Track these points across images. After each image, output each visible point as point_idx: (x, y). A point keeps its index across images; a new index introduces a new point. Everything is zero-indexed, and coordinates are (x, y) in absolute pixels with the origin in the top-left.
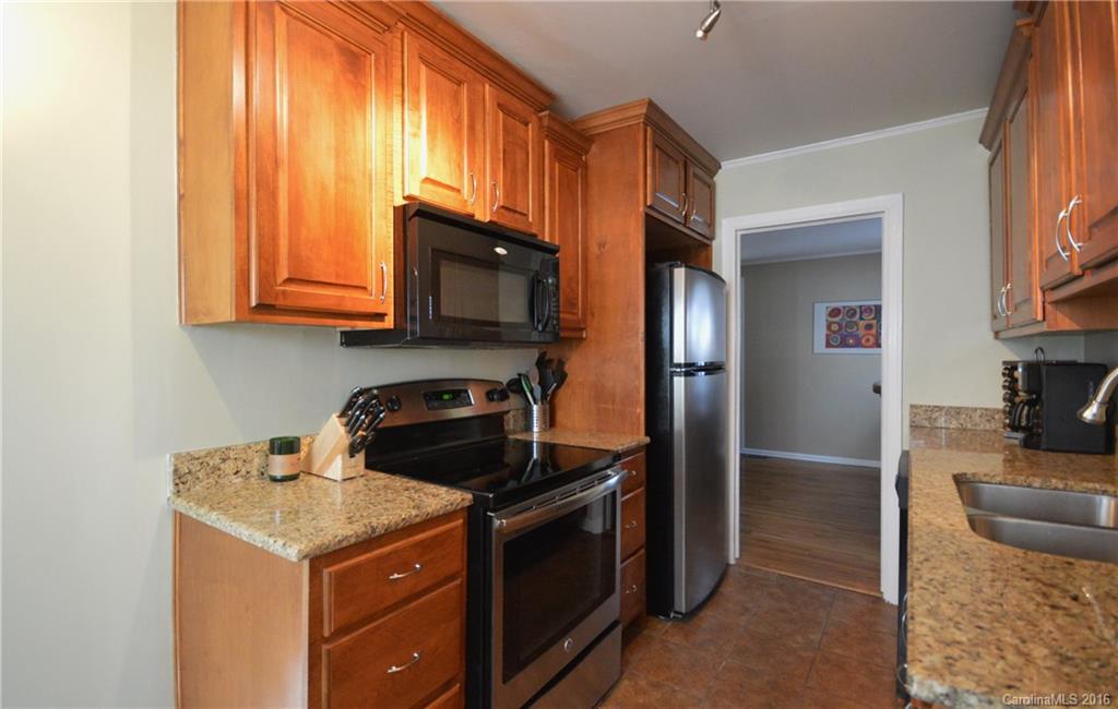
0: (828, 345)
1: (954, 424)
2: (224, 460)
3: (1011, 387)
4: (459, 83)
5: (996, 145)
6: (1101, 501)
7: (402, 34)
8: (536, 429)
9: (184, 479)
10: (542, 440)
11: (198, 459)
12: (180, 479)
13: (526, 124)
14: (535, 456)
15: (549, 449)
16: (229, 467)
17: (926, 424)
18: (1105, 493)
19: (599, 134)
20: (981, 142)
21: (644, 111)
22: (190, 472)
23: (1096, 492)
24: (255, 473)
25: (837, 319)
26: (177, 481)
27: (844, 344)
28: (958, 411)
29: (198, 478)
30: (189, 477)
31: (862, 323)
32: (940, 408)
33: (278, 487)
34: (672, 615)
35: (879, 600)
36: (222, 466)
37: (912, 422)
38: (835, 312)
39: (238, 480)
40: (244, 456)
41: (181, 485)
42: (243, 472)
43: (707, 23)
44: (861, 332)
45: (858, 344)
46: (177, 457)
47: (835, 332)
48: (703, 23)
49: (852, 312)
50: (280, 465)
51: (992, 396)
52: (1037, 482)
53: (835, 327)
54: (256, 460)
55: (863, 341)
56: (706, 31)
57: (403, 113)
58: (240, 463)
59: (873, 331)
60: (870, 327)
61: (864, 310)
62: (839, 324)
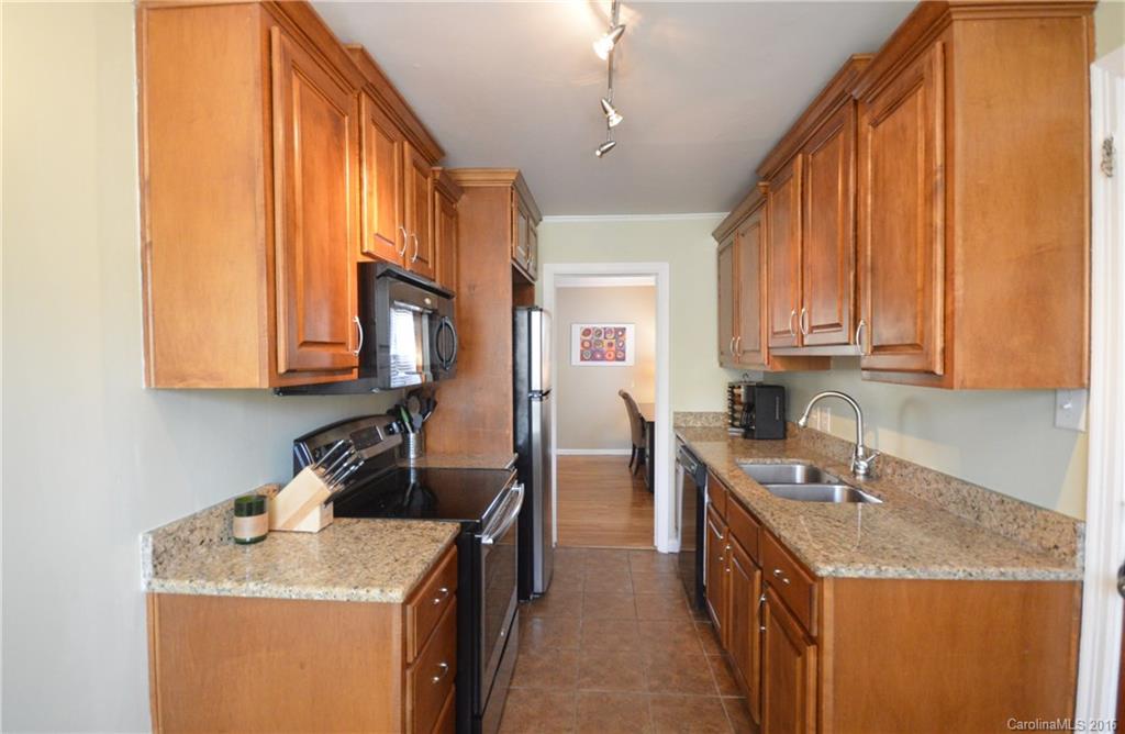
0: (582, 359)
1: (699, 424)
2: (192, 531)
3: (733, 399)
4: (392, 142)
5: (727, 241)
6: (795, 469)
7: (359, 95)
8: (412, 455)
9: (161, 559)
10: (418, 466)
11: (171, 534)
12: (159, 560)
13: (427, 178)
14: (412, 481)
15: (422, 473)
16: (196, 538)
17: (683, 425)
18: (799, 463)
19: (468, 187)
20: (713, 235)
21: (513, 178)
22: (165, 551)
23: (793, 463)
24: (215, 540)
25: (588, 338)
26: (155, 563)
27: (593, 358)
28: (701, 414)
29: (172, 556)
30: (165, 555)
31: (606, 342)
32: (691, 414)
33: (248, 549)
34: (531, 597)
35: (655, 551)
36: (191, 538)
37: (675, 424)
38: (587, 332)
39: (203, 550)
40: (207, 523)
41: (159, 567)
42: (207, 540)
43: (606, 147)
44: (605, 349)
45: (603, 359)
46: (155, 534)
47: (587, 348)
48: (602, 146)
49: (599, 333)
50: (248, 527)
51: (720, 405)
52: (768, 461)
53: (587, 344)
54: (217, 526)
55: (607, 356)
56: (603, 153)
57: (360, 172)
58: (204, 532)
59: (613, 348)
60: (610, 345)
61: (607, 331)
62: (590, 342)
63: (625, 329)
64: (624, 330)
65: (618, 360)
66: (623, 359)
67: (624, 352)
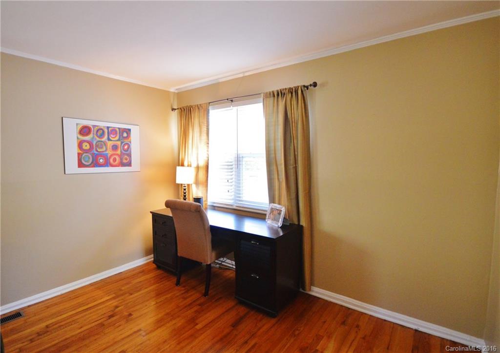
0: (81, 165)
25: (87, 138)
27: (95, 164)
31: (110, 144)
38: (85, 131)
44: (109, 152)
45: (107, 164)
47: (86, 151)
49: (100, 132)
53: (86, 146)
55: (111, 161)
59: (119, 152)
60: (115, 148)
61: (112, 131)
62: (90, 143)
63: (130, 130)
64: (128, 131)
65: (122, 164)
66: (129, 164)
67: (130, 155)
